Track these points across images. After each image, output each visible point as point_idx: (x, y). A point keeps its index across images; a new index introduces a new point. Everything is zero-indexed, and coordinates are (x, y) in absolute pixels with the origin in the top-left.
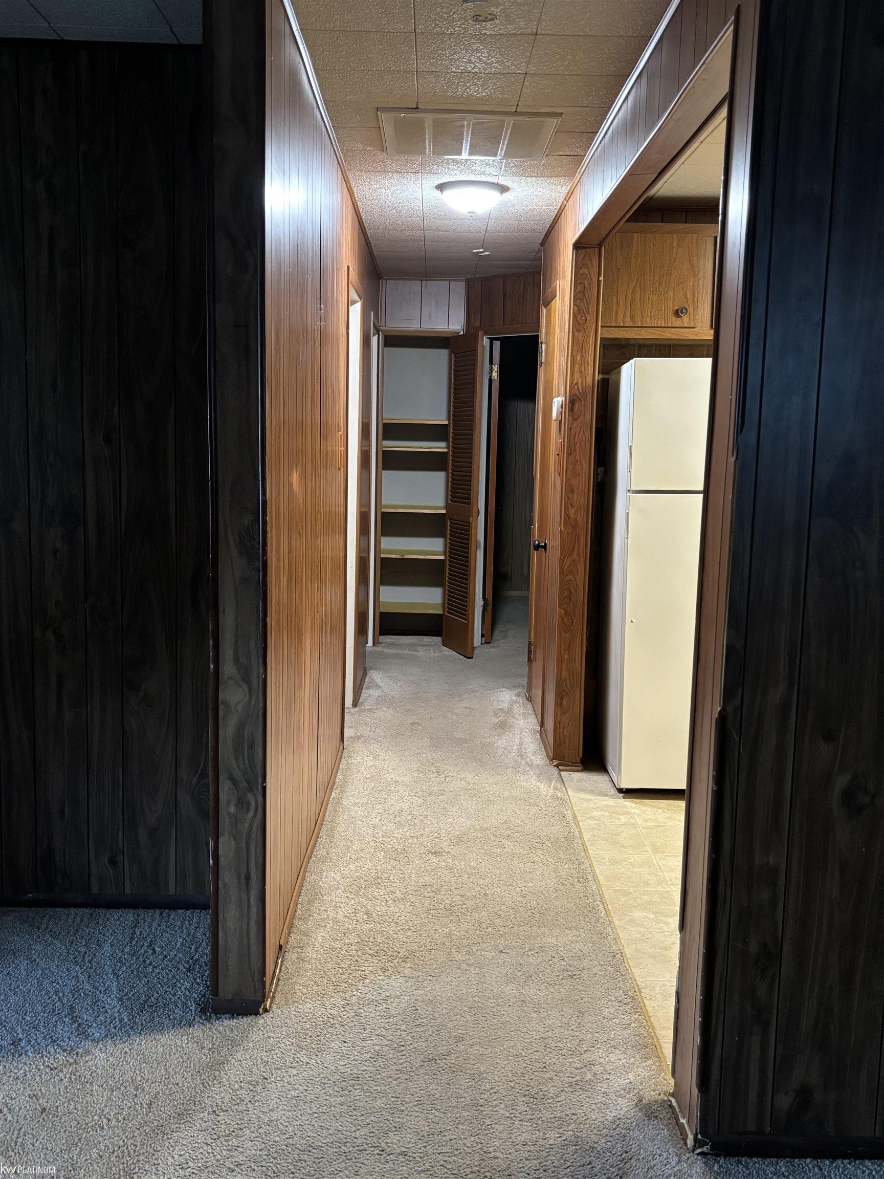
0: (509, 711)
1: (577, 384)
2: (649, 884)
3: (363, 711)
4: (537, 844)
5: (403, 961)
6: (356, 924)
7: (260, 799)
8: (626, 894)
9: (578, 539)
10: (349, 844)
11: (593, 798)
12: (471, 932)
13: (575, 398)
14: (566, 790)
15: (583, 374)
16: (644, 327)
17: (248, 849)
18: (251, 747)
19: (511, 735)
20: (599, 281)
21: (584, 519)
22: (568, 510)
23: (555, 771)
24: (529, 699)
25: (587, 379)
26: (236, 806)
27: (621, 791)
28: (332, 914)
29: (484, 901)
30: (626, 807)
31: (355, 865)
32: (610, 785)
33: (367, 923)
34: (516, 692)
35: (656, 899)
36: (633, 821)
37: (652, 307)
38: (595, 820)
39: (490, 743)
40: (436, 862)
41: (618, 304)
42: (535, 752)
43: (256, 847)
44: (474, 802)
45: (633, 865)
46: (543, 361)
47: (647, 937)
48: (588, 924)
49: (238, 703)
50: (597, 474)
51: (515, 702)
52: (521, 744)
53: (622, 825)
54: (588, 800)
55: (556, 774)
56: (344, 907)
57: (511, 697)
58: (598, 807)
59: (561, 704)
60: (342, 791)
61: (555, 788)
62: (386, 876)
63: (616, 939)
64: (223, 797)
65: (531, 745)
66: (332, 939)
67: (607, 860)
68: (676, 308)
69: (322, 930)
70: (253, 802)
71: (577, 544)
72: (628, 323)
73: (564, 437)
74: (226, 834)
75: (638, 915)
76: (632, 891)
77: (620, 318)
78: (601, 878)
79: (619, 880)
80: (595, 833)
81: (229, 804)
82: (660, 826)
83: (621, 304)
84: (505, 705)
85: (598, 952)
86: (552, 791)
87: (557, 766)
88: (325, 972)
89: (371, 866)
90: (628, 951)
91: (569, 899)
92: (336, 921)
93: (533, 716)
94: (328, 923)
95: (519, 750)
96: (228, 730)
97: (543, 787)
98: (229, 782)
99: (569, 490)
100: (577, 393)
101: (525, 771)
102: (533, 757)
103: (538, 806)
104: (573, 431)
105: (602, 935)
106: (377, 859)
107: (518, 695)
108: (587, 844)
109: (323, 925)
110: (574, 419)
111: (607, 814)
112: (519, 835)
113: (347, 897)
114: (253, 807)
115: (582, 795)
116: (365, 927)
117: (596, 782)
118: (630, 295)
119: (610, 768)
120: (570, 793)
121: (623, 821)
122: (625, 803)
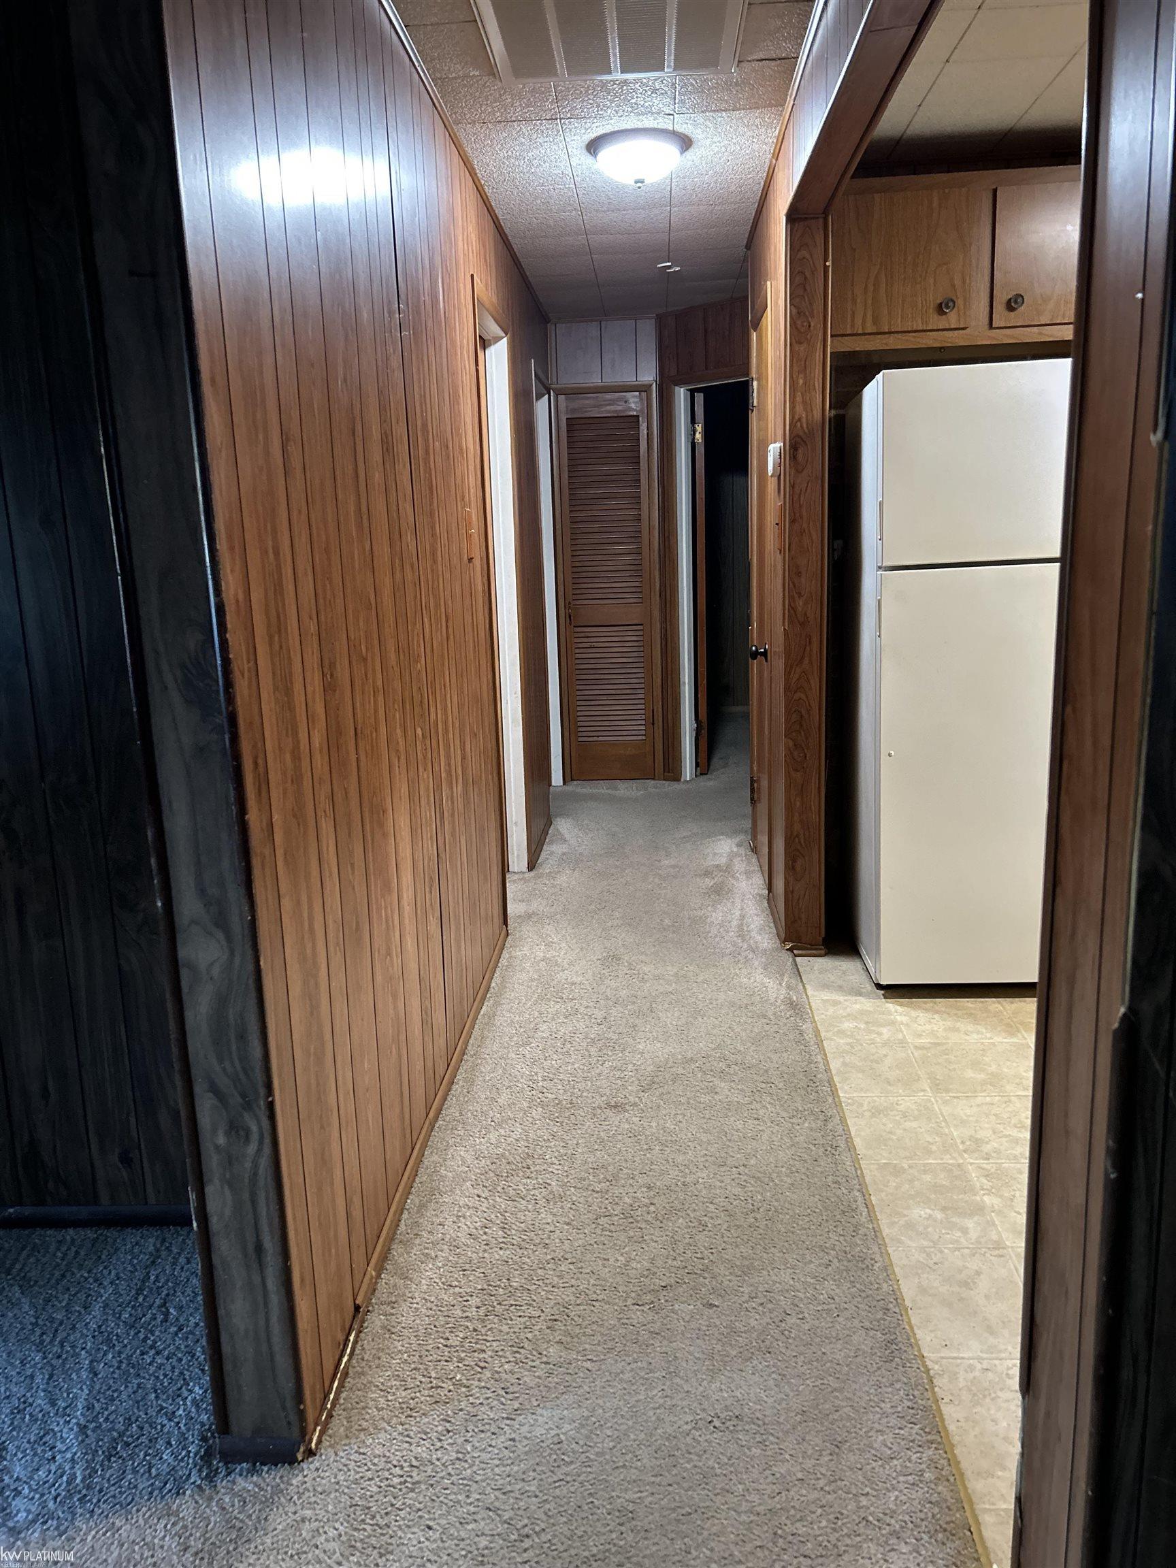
0: (727, 870)
1: (799, 420)
2: (929, 1153)
3: (540, 876)
4: (763, 1085)
5: (548, 1328)
6: (485, 1251)
7: (265, 1123)
8: (897, 1171)
9: (810, 643)
10: (494, 1095)
11: (842, 999)
12: (659, 1263)
13: (797, 439)
14: (804, 986)
15: (808, 405)
16: (893, 333)
17: (254, 1202)
18: (242, 1037)
19: (729, 904)
20: (826, 268)
21: (817, 612)
22: (794, 601)
23: (787, 957)
24: (755, 850)
25: (815, 412)
26: (228, 1134)
27: (879, 986)
28: (450, 1229)
29: (681, 1196)
30: (890, 1013)
31: (497, 1133)
32: (864, 976)
33: (501, 1248)
34: (738, 840)
35: (943, 1180)
36: (900, 1036)
37: (903, 301)
38: (847, 1036)
39: (701, 918)
40: (616, 1123)
41: (854, 301)
42: (761, 929)
43: (267, 1199)
44: (676, 1014)
45: (905, 1115)
46: (755, 404)
47: (935, 1260)
48: (841, 1239)
49: (212, 964)
50: (834, 550)
51: (737, 855)
52: (742, 917)
53: (885, 1044)
54: (835, 1003)
55: (789, 964)
56: (470, 1217)
57: (731, 848)
58: (849, 1015)
59: (793, 868)
60: (497, 1004)
61: (789, 987)
62: (541, 1152)
63: (887, 1268)
64: (205, 1118)
65: (755, 918)
66: (443, 1283)
67: (865, 1107)
68: (939, 301)
69: (431, 1266)
70: (254, 1128)
71: (808, 649)
72: (870, 328)
73: (785, 497)
74: (216, 1181)
75: (919, 1213)
76: (906, 1166)
77: (858, 321)
78: (858, 1142)
79: (885, 1145)
80: (847, 1059)
81: (214, 1131)
82: (939, 1044)
83: (858, 301)
84: (723, 861)
85: (859, 1299)
86: (784, 992)
87: (791, 950)
88: (420, 1356)
89: (521, 1134)
90: (908, 1290)
91: (812, 1189)
92: (454, 1246)
93: (760, 874)
94: (442, 1251)
95: (740, 927)
96: (199, 1010)
97: (771, 984)
98: (211, 1095)
99: (794, 573)
100: (801, 434)
101: (747, 960)
102: (758, 938)
103: (764, 1016)
104: (797, 489)
105: (863, 1263)
106: (531, 1120)
107: (739, 845)
108: (836, 1079)
109: (433, 1255)
110: (798, 472)
111: (862, 1026)
112: (737, 1068)
113: (479, 1196)
114: (255, 1136)
115: (826, 995)
116: (497, 1257)
117: (844, 973)
118: (871, 288)
119: (863, 951)
120: (810, 992)
121: (886, 1037)
122: (887, 1005)
